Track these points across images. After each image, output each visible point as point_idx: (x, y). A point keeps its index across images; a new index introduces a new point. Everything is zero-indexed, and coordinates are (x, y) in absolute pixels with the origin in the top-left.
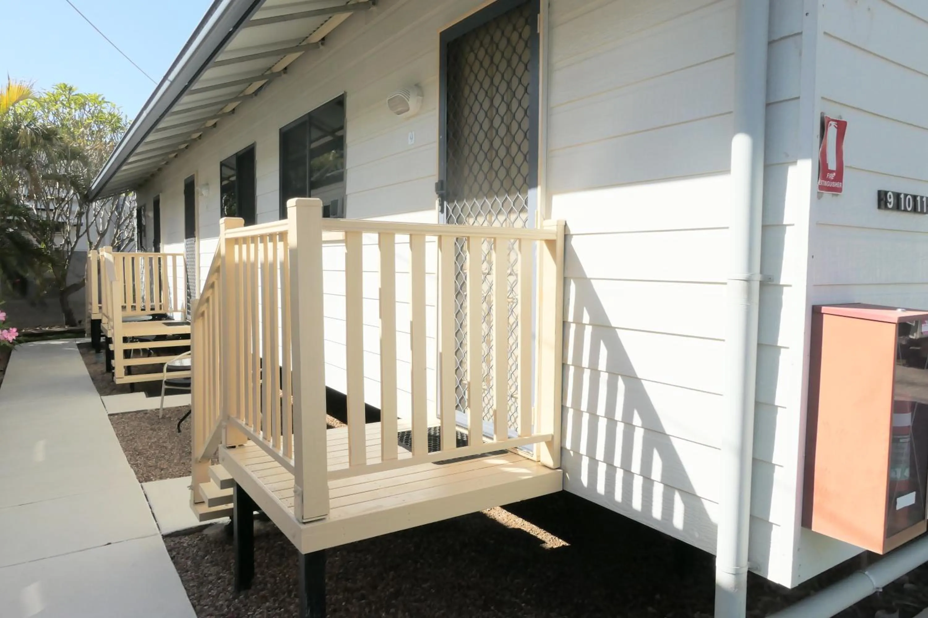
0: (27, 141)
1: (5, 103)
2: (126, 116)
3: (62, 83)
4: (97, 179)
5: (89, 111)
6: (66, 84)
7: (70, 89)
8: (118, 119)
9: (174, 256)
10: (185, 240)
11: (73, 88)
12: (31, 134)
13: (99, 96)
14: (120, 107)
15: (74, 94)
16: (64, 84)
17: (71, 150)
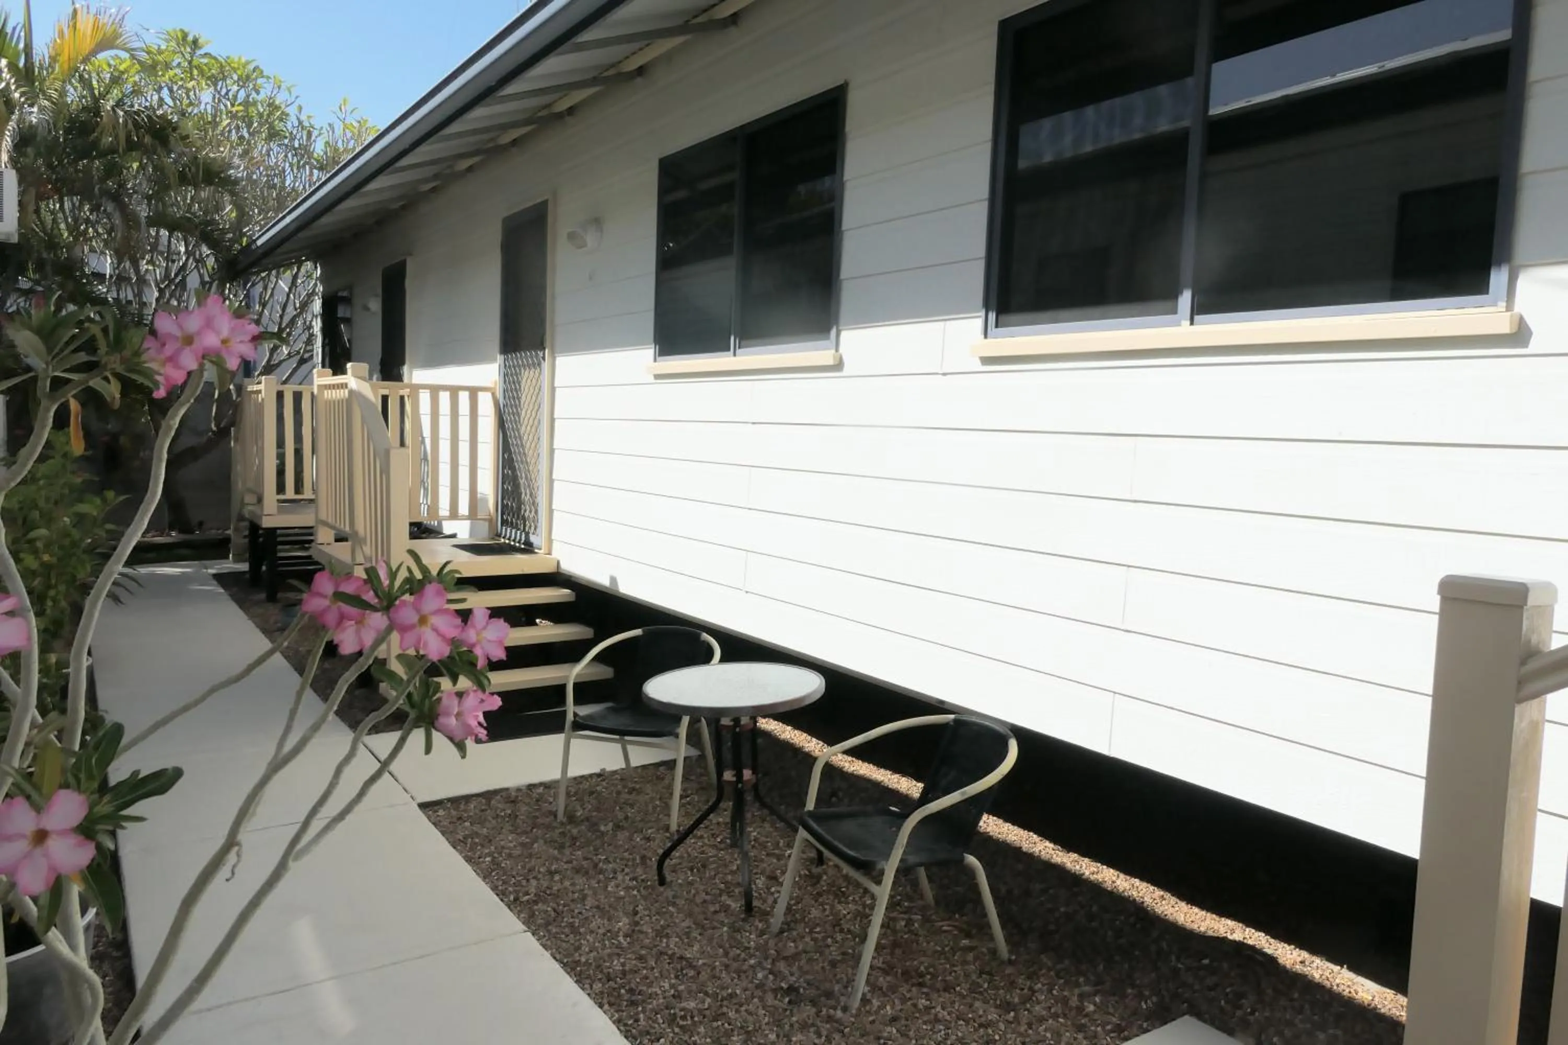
0: (116, 137)
1: (66, 58)
2: (300, 108)
3: (178, 29)
4: (284, 217)
5: (227, 94)
6: (186, 30)
7: (195, 42)
8: (283, 113)
9: (474, 392)
10: (500, 358)
11: (200, 41)
12: (125, 122)
13: (248, 63)
14: (291, 86)
15: (202, 52)
16: (182, 31)
17: (203, 163)
